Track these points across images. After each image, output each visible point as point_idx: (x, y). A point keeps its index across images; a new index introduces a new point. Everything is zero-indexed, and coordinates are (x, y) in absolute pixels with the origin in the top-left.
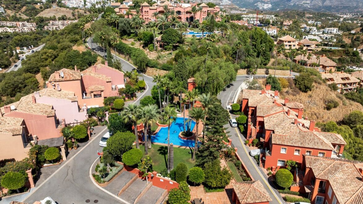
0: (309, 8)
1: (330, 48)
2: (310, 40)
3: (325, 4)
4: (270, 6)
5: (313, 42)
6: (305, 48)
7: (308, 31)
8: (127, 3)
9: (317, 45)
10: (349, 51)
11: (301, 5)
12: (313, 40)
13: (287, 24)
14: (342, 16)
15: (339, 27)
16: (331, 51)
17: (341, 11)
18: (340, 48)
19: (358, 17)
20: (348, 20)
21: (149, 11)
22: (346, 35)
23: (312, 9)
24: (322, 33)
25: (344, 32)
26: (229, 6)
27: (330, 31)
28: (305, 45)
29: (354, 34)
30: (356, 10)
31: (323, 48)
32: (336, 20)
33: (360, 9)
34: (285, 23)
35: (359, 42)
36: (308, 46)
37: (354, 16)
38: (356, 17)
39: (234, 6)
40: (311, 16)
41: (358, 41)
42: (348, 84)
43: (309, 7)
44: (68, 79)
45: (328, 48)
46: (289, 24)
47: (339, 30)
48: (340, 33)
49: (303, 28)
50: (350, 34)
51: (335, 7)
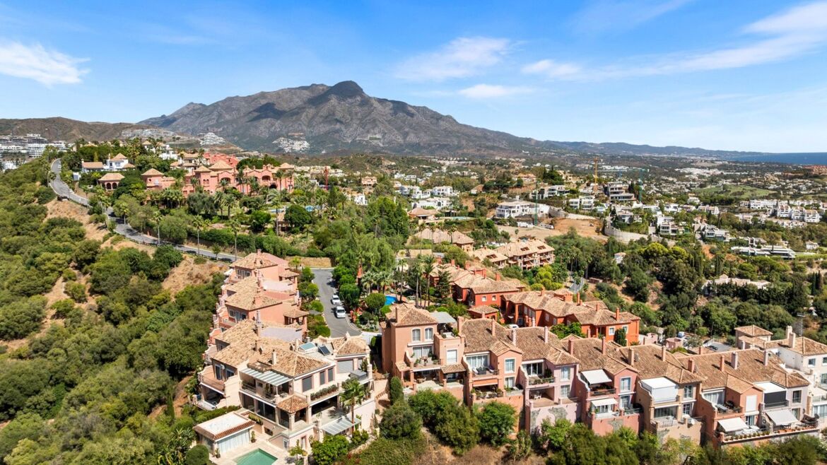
0: (383, 148)
1: (455, 218)
2: (424, 208)
3: (407, 139)
4: (306, 144)
5: (430, 211)
6: (421, 222)
7: (408, 193)
8: (119, 163)
9: (436, 216)
10: (481, 220)
11: (366, 141)
12: (428, 208)
13: (369, 183)
14: (442, 162)
15: (453, 185)
16: (458, 223)
17: (438, 153)
18: (469, 218)
19: (468, 164)
20: (454, 169)
21: (210, 179)
22: (466, 197)
23: (389, 150)
24: (429, 195)
25: (461, 192)
26: (221, 147)
27: (441, 192)
28: (419, 217)
29: (476, 195)
30: (460, 152)
31: (446, 220)
32: (437, 171)
33: (465, 150)
34: (364, 182)
35: (486, 208)
36: (424, 218)
37: (461, 162)
38: (464, 164)
39: (231, 148)
40: (393, 163)
41: (484, 205)
42: (496, 262)
43: (381, 145)
44: (268, 265)
45: (452, 219)
46: (372, 183)
47: (454, 189)
48: (457, 194)
49: (397, 189)
50: (471, 195)
51: (426, 145)
